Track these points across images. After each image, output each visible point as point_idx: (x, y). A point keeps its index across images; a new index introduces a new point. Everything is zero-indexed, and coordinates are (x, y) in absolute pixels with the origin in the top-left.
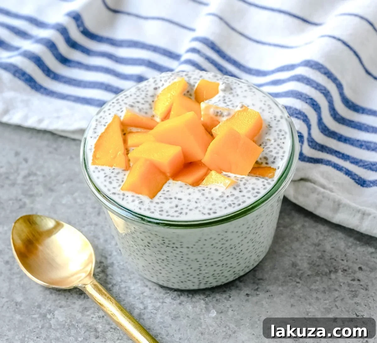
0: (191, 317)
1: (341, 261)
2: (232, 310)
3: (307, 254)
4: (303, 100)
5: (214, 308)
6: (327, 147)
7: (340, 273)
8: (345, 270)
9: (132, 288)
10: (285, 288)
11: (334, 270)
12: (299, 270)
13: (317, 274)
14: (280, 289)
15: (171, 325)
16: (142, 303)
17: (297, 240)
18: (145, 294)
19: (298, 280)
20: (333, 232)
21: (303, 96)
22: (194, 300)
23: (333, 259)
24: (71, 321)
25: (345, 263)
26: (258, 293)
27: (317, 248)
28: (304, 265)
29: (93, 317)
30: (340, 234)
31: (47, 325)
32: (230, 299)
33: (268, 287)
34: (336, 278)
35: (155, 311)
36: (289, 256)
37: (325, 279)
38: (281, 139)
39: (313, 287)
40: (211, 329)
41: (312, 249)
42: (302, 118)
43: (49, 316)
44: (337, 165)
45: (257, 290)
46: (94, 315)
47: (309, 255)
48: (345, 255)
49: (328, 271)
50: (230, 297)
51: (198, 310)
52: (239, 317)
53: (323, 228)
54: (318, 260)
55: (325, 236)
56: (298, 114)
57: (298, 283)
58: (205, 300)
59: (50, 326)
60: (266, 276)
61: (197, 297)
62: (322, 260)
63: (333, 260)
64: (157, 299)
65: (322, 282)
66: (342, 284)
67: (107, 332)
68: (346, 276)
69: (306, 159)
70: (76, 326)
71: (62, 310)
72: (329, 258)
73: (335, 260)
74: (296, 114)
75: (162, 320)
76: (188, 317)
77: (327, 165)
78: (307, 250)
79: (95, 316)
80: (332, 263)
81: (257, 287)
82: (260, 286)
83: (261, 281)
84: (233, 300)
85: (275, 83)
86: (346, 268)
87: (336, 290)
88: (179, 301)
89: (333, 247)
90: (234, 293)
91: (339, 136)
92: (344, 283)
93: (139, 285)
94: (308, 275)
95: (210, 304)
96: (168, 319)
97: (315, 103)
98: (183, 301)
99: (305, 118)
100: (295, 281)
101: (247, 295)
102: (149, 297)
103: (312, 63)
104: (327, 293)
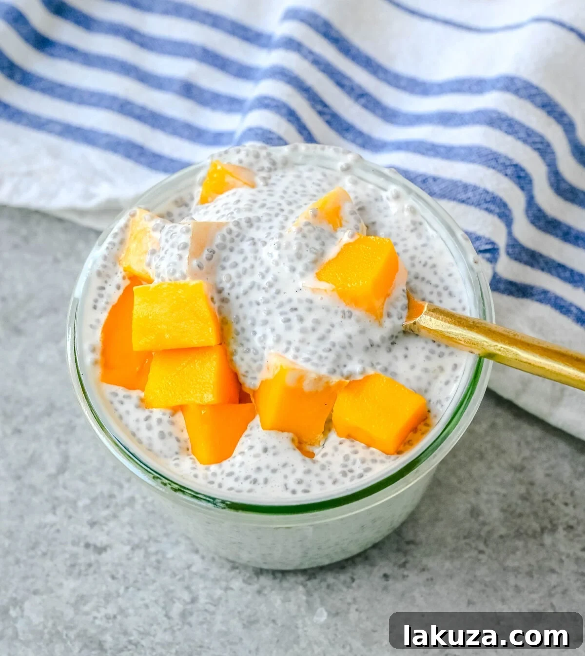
0: (279, 622)
1: (563, 507)
2: (357, 610)
3: (499, 489)
4: (500, 171)
5: (323, 603)
6: (541, 255)
7: (561, 533)
8: (570, 528)
9: (170, 555)
10: (457, 563)
11: (549, 526)
12: (484, 524)
13: (518, 535)
14: (448, 564)
15: (241, 639)
16: (188, 588)
17: (482, 457)
18: (194, 569)
19: (481, 546)
20: (550, 441)
21: (501, 161)
22: (285, 584)
23: (548, 500)
24: (54, 625)
25: (570, 510)
26: (406, 573)
27: (519, 476)
28: (494, 514)
29: (95, 618)
30: (563, 447)
31: (10, 632)
32: (354, 585)
33: (425, 561)
34: (554, 545)
35: (212, 608)
36: (465, 493)
37: (532, 544)
39: (509, 563)
40: (317, 650)
41: (508, 477)
42: (497, 210)
43: (13, 613)
44: (562, 299)
45: (403, 565)
46: (98, 611)
47: (503, 491)
48: (572, 494)
49: (539, 530)
50: (353, 580)
51: (292, 607)
52: (369, 625)
53: (531, 432)
54: (519, 502)
55: (533, 450)
56: (489, 202)
57: (481, 552)
58: (305, 586)
59: (16, 636)
60: (422, 536)
61: (292, 579)
62: (528, 504)
63: (548, 505)
64: (216, 581)
65: (527, 553)
66: (564, 558)
67: (121, 650)
68: (571, 540)
69: (502, 286)
70: (64, 637)
71: (37, 599)
72: (540, 499)
73: (553, 504)
74: (486, 202)
75: (224, 628)
76: (274, 621)
77: (540, 301)
78: (499, 480)
79: (99, 615)
80: (546, 511)
81: (403, 560)
82: (409, 558)
83: (412, 547)
84: (359, 587)
86: (573, 522)
87: (553, 571)
88: (256, 587)
89: (548, 475)
90: (360, 571)
91: (565, 229)
92: (568, 556)
93: (182, 547)
94: (501, 537)
95: (316, 595)
96: (236, 625)
97: (522, 174)
98: (264, 588)
99: (502, 210)
100: (476, 548)
101: (386, 576)
102: (202, 577)
103: (519, 84)
104: (536, 576)
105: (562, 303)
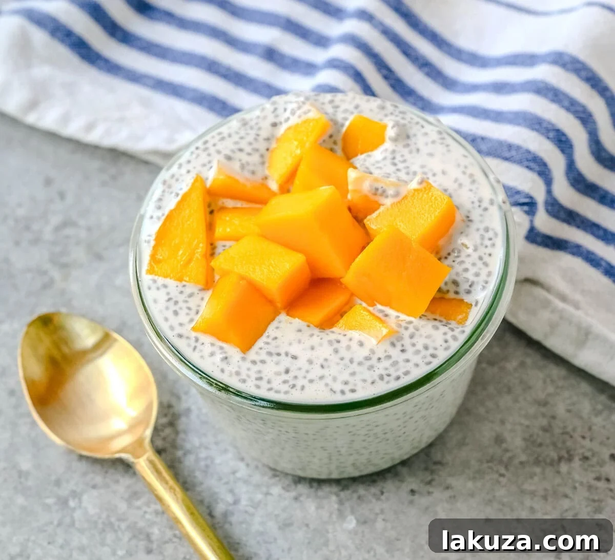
0: (312, 526)
1: (580, 439)
2: (384, 520)
3: (523, 421)
4: (543, 134)
5: (353, 512)
6: (578, 215)
7: (577, 463)
8: (586, 458)
9: (218, 461)
10: (479, 484)
11: (566, 455)
12: (506, 450)
13: (537, 462)
14: (470, 484)
15: (275, 539)
16: (231, 491)
17: (509, 391)
18: (238, 475)
19: (503, 471)
20: (573, 381)
21: (545, 125)
22: (320, 493)
23: (567, 433)
24: (108, 516)
25: (587, 443)
26: (431, 490)
27: (543, 410)
28: (516, 442)
29: (145, 512)
30: (585, 387)
31: (67, 520)
32: (383, 497)
33: (451, 481)
34: (569, 473)
35: (251, 510)
36: (492, 422)
37: (549, 471)
38: (486, 247)
39: (527, 487)
40: (344, 553)
41: (532, 410)
42: (537, 168)
43: (72, 504)
44: (593, 254)
45: (429, 483)
46: (149, 507)
47: (527, 423)
48: (590, 429)
49: (556, 458)
50: (382, 493)
51: (325, 514)
52: (393, 534)
53: (556, 372)
54: (541, 433)
55: (557, 387)
56: (530, 160)
57: (502, 475)
58: (337, 495)
59: (73, 524)
60: (448, 458)
61: (326, 489)
62: (548, 435)
63: (567, 437)
64: (258, 486)
65: (544, 478)
66: (577, 485)
67: (166, 542)
68: (586, 470)
69: (539, 239)
70: (116, 527)
71: (95, 493)
72: (561, 431)
73: (571, 437)
74: (528, 161)
75: (261, 529)
76: (307, 525)
77: (573, 254)
78: (523, 412)
79: (149, 510)
80: (564, 442)
81: (429, 478)
82: (436, 477)
83: (439, 467)
84: (388, 499)
85: (500, 88)
86: (588, 454)
87: (566, 496)
88: (293, 494)
89: (569, 411)
90: (389, 485)
91: (602, 192)
92: (582, 484)
93: (230, 455)
94: (521, 463)
95: (347, 504)
96: (272, 526)
97: (563, 139)
98: (300, 495)
99: (542, 168)
100: (497, 472)
101: (413, 492)
102: (246, 482)
103: (566, 59)
104: (550, 499)
105: (593, 257)
